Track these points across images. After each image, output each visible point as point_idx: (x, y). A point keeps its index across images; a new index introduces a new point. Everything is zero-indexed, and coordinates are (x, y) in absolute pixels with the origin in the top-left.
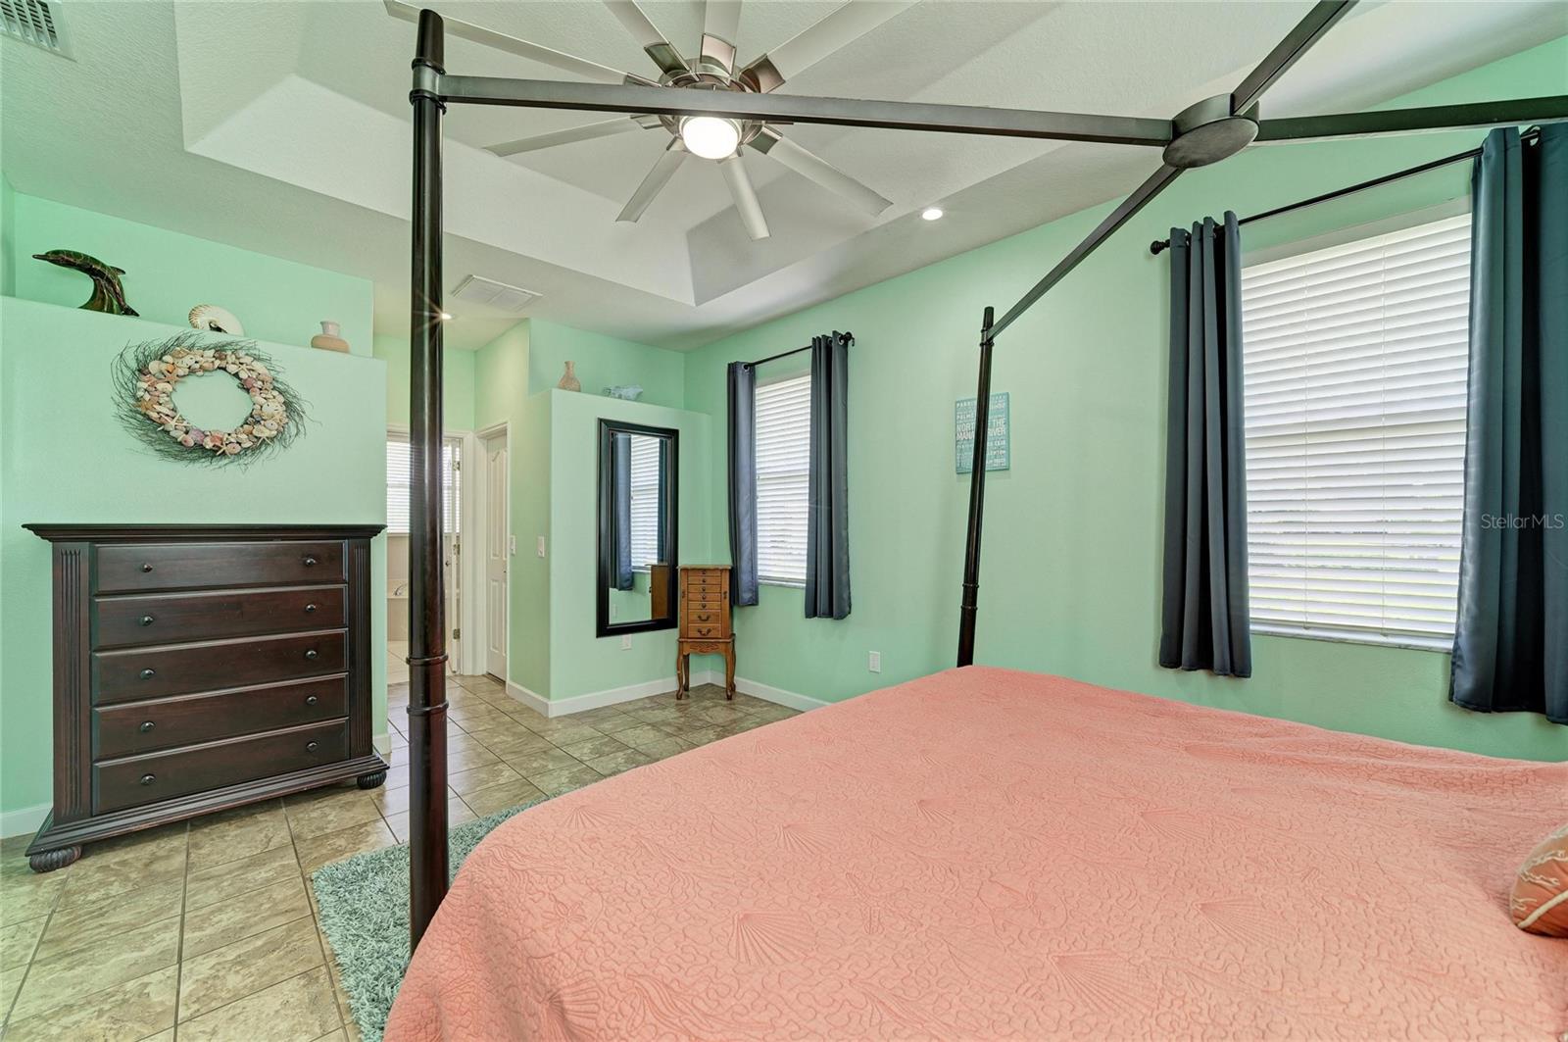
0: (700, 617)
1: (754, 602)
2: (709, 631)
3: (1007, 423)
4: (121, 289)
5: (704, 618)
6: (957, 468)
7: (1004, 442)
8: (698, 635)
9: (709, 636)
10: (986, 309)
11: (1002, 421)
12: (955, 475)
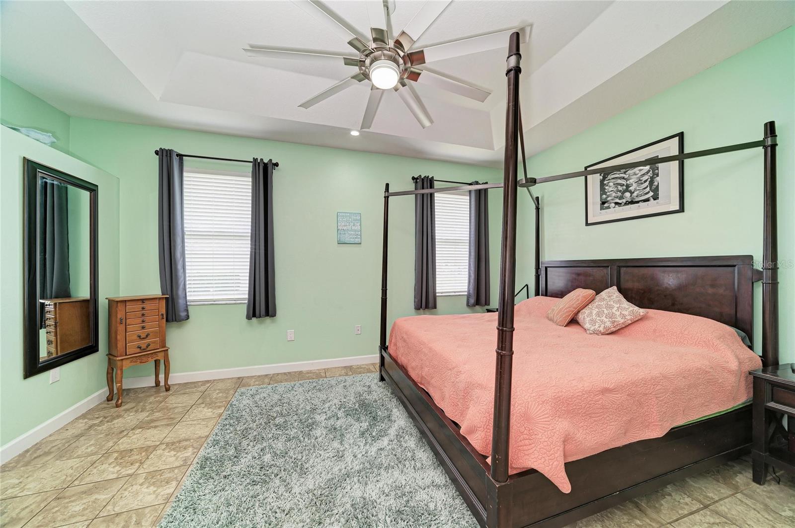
0: (139, 337)
1: (188, 317)
2: (148, 346)
3: (360, 225)
5: (143, 336)
6: (338, 241)
7: (359, 233)
8: (138, 350)
9: (148, 349)
10: (386, 184)
11: (359, 224)
12: (337, 243)
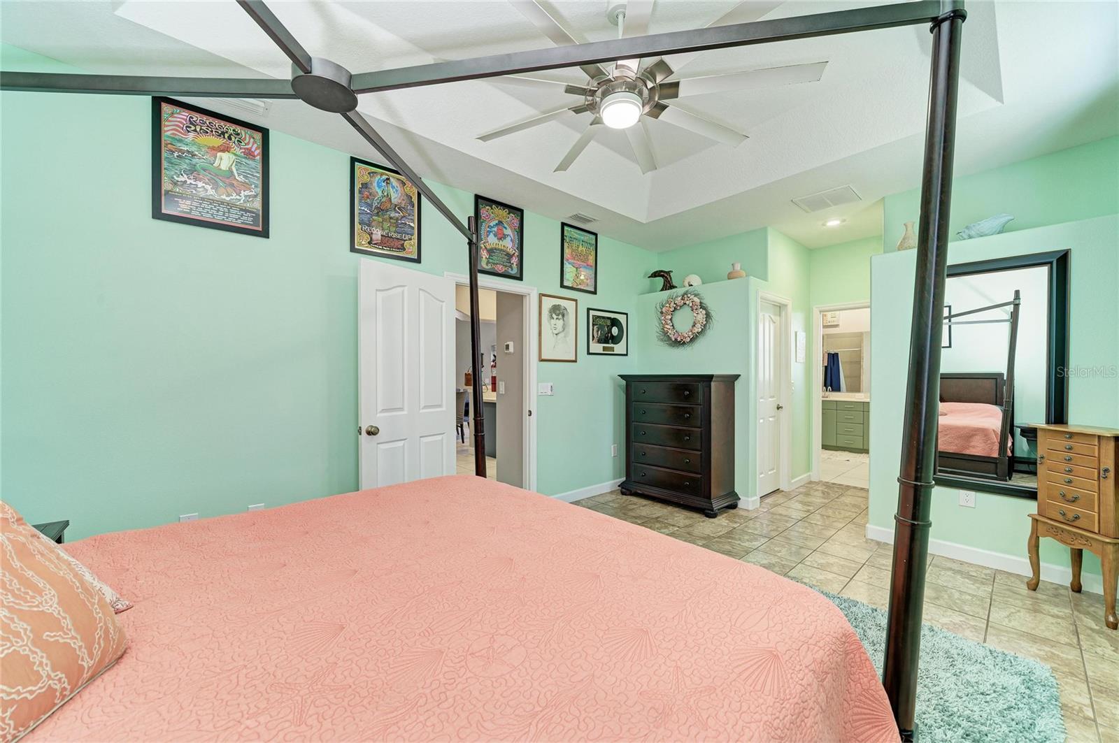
0: (1063, 494)
2: (1077, 518)
4: (671, 278)
5: (1069, 497)
8: (1061, 519)
9: (1077, 523)
